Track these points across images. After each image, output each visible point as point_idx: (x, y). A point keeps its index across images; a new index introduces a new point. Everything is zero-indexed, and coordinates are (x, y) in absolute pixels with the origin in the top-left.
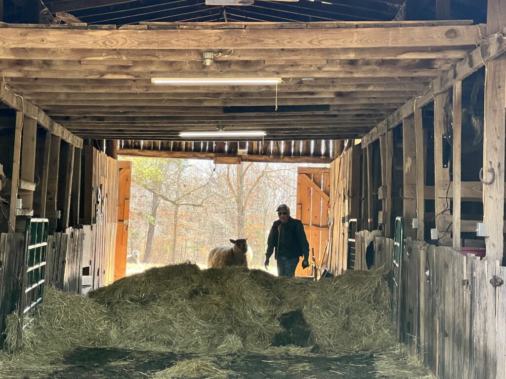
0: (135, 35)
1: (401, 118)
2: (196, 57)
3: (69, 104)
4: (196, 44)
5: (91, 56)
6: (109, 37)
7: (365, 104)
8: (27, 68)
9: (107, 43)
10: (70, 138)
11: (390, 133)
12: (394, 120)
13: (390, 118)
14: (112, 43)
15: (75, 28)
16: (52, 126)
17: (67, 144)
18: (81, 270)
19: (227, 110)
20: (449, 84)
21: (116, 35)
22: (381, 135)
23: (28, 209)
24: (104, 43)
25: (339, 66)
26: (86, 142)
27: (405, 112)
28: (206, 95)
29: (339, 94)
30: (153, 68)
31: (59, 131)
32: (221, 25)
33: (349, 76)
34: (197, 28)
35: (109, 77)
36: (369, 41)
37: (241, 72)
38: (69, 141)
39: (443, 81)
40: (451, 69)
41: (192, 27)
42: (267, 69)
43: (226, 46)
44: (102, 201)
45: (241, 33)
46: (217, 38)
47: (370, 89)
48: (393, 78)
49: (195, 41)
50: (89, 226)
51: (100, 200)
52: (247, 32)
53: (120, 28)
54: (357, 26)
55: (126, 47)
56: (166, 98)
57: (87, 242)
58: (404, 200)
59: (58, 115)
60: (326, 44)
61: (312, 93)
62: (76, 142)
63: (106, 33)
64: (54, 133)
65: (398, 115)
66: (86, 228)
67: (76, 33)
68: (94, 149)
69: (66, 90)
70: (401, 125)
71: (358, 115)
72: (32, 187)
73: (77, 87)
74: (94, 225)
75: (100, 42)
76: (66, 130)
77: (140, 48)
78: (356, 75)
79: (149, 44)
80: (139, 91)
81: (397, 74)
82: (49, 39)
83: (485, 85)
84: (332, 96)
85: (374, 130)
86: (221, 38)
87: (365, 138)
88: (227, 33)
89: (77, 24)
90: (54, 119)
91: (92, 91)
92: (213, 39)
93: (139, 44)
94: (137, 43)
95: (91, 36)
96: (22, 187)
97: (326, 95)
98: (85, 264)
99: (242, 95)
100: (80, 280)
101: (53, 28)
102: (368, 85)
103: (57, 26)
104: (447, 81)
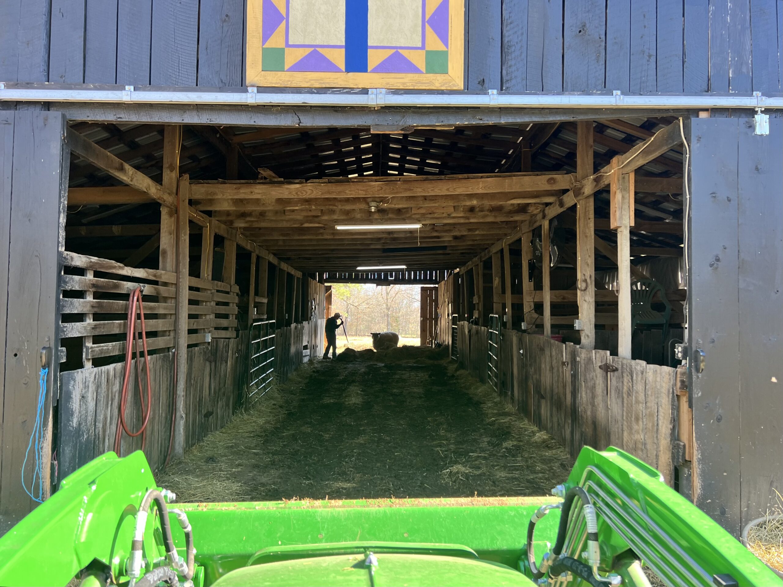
0: (319, 187)
1: (491, 254)
2: (364, 205)
3: (287, 248)
4: (364, 193)
5: (290, 207)
6: (300, 189)
7: (470, 245)
8: (248, 219)
9: (299, 193)
10: (293, 272)
11: (482, 263)
12: (485, 255)
13: (483, 254)
14: (302, 193)
15: (274, 183)
16: (279, 264)
17: (292, 275)
18: (302, 347)
19: (385, 250)
20: (537, 224)
21: (305, 188)
22: (475, 266)
23: (263, 314)
24: (297, 193)
25: (462, 213)
26: (304, 275)
27: (494, 249)
28: (372, 239)
29: (456, 238)
30: (335, 217)
31: (284, 266)
32: (382, 179)
33: (467, 221)
34: (365, 181)
35: (306, 225)
36: (491, 188)
37: (395, 219)
38: (293, 273)
39: (532, 222)
40: (539, 213)
41: (361, 180)
42: (413, 216)
43: (386, 194)
44: (315, 307)
45: (396, 184)
46: (379, 188)
47: (477, 232)
48: (496, 223)
49: (363, 190)
50: (307, 322)
51: (313, 307)
52: (402, 184)
53: (308, 182)
54: (482, 177)
55: (312, 196)
56: (347, 242)
57: (306, 331)
58: (494, 304)
59: (281, 256)
60: (459, 191)
61: (438, 237)
62: (298, 274)
63: (298, 186)
64: (282, 267)
65: (489, 252)
66: (305, 323)
67: (276, 187)
68: (309, 279)
69: (281, 238)
70: (491, 258)
71: (462, 253)
72: (265, 301)
73: (288, 235)
74: (310, 322)
75: (294, 193)
76: (289, 267)
77: (323, 197)
78: (472, 221)
79: (330, 193)
80: (329, 237)
81: (499, 219)
82: (256, 191)
83: (578, 218)
84: (451, 239)
85: (470, 263)
86: (382, 189)
87: (462, 269)
88: (387, 185)
89: (276, 180)
90: (280, 259)
91: (298, 238)
92: (376, 189)
93: (322, 194)
94: (320, 193)
95: (287, 188)
96: (257, 300)
97: (447, 238)
98: (305, 343)
99: (395, 239)
100: (302, 353)
101: (259, 183)
102: (476, 229)
103: (261, 181)
104: (535, 222)
